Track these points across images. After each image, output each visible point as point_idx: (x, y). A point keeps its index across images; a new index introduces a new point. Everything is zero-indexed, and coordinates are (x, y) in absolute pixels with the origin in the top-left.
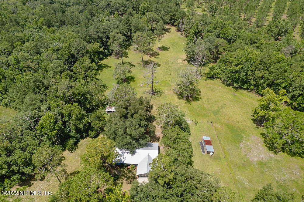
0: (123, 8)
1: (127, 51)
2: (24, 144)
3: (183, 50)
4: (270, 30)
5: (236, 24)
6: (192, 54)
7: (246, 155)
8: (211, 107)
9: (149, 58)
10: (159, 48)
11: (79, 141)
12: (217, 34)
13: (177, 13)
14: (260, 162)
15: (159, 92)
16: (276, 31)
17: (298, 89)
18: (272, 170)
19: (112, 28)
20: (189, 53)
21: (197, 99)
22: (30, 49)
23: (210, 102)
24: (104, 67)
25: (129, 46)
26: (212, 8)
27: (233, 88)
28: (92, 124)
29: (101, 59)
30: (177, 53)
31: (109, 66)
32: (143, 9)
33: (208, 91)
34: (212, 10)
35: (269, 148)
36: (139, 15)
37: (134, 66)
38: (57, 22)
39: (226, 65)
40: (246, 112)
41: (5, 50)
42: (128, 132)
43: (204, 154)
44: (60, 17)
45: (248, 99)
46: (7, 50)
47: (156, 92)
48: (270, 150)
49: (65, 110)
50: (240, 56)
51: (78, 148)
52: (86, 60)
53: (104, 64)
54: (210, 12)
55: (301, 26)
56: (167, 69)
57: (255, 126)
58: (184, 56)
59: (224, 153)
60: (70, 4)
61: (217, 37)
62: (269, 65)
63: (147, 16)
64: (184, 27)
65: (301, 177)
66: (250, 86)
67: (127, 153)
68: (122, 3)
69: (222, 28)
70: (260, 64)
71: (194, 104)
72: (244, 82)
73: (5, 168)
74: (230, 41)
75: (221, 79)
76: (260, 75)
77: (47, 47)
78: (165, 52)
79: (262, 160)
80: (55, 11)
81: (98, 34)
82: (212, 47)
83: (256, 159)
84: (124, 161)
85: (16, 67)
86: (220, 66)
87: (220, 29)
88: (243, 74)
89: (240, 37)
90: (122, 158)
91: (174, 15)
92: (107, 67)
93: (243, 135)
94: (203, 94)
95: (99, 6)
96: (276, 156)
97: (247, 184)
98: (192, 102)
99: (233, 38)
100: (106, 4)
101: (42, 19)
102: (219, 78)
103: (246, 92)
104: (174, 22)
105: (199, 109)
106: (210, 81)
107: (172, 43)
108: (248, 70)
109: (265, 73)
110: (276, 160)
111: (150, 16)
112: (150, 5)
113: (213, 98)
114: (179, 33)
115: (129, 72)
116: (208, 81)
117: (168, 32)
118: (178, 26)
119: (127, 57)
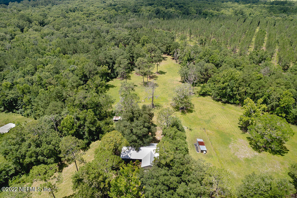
0: (126, 41)
1: (130, 75)
2: (48, 139)
3: (178, 73)
4: (251, 58)
5: (222, 52)
6: (185, 75)
7: (234, 154)
8: (203, 117)
9: (149, 80)
10: (157, 72)
11: (91, 143)
12: (207, 60)
13: (172, 45)
14: (247, 159)
15: (159, 106)
16: (257, 58)
17: (275, 100)
18: (257, 165)
19: (118, 55)
20: (183, 75)
21: (191, 111)
22: (49, 70)
23: (202, 113)
24: (110, 87)
25: (132, 71)
26: (202, 41)
27: (221, 103)
28: (102, 129)
29: (108, 81)
30: (172, 76)
31: (114, 86)
32: (143, 41)
33: (200, 105)
34: (202, 43)
35: (253, 148)
36: (140, 45)
37: (136, 86)
38: (71, 51)
39: (214, 84)
40: (234, 121)
41: (29, 71)
42: (134, 131)
43: (199, 153)
44: (73, 47)
45: (235, 111)
46: (31, 72)
47: (155, 106)
48: (255, 150)
49: (81, 115)
50: (225, 75)
51: (90, 148)
52: (98, 78)
53: (110, 85)
54: (200, 44)
55: (278, 56)
56: (165, 89)
57: (241, 131)
58: (179, 79)
59: (216, 152)
60: (81, 37)
61: (206, 62)
62: (250, 82)
63: (146, 46)
64: (178, 55)
65: (281, 170)
66: (236, 101)
67: (133, 150)
68: (125, 37)
69: (210, 55)
70: (243, 82)
71: (189, 115)
72: (231, 97)
73: (34, 157)
74: (218, 66)
75: (211, 96)
76: (243, 90)
77: (64, 68)
78: (163, 75)
79: (248, 157)
80: (69, 43)
81: (106, 59)
82: (203, 70)
83: (243, 157)
84: (130, 157)
85: (39, 83)
86: (210, 85)
87: (208, 56)
88: (229, 90)
89: (225, 62)
90: (129, 155)
91: (170, 46)
92: (113, 86)
93: (231, 138)
94: (196, 107)
95: (105, 39)
96: (260, 154)
97: (235, 175)
98: (187, 114)
99: (220, 63)
100: (112, 38)
101: (58, 49)
102: (209, 95)
103: (233, 106)
104: (170, 52)
105: (193, 119)
106: (202, 97)
107: (168, 68)
108: (233, 87)
109: (247, 89)
110: (260, 157)
111: (149, 47)
112: (149, 38)
113: (205, 110)
114: (174, 61)
115: (133, 90)
116: (200, 97)
117: (165, 60)
118: (173, 55)
119: (130, 79)
